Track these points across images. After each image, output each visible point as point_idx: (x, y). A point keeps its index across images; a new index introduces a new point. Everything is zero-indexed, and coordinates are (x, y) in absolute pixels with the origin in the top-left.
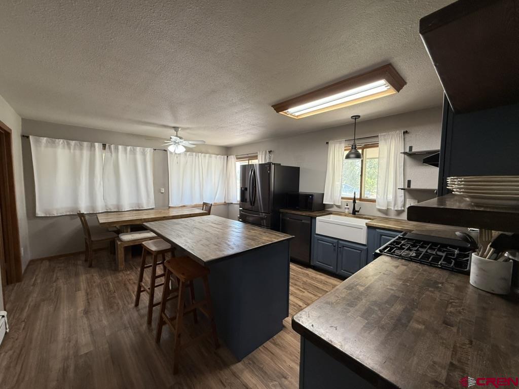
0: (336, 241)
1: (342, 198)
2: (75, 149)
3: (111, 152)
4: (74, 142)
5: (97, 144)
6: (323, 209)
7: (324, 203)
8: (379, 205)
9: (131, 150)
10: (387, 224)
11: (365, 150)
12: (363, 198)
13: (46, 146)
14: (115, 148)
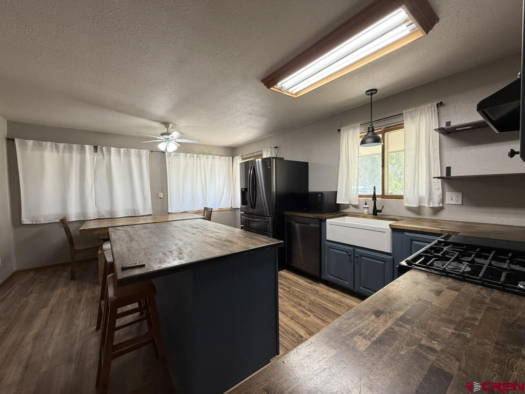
0: (351, 249)
1: (360, 196)
2: (64, 152)
3: (103, 154)
4: (63, 144)
5: (87, 147)
6: (337, 210)
7: (337, 202)
8: (408, 202)
9: (125, 153)
10: (420, 225)
11: (386, 134)
12: (386, 194)
13: (33, 149)
14: (108, 151)
